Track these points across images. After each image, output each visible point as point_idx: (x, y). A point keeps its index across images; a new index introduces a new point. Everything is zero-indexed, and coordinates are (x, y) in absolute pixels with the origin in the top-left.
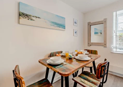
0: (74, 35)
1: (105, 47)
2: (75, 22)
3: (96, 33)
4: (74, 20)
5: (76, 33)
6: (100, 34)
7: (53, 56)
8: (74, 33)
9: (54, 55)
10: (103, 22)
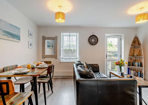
0: (29, 47)
1: (56, 58)
2: (30, 34)
3: (49, 46)
4: (29, 31)
5: (31, 45)
6: (51, 47)
7: (7, 71)
8: (29, 45)
9: (8, 69)
10: (55, 39)
